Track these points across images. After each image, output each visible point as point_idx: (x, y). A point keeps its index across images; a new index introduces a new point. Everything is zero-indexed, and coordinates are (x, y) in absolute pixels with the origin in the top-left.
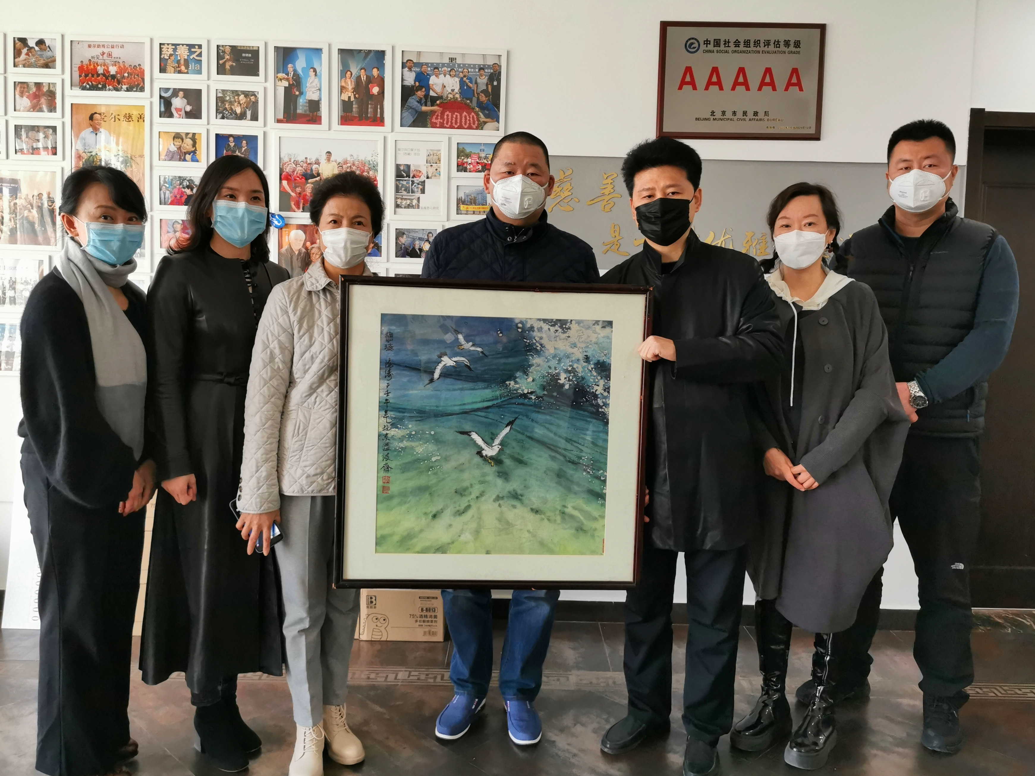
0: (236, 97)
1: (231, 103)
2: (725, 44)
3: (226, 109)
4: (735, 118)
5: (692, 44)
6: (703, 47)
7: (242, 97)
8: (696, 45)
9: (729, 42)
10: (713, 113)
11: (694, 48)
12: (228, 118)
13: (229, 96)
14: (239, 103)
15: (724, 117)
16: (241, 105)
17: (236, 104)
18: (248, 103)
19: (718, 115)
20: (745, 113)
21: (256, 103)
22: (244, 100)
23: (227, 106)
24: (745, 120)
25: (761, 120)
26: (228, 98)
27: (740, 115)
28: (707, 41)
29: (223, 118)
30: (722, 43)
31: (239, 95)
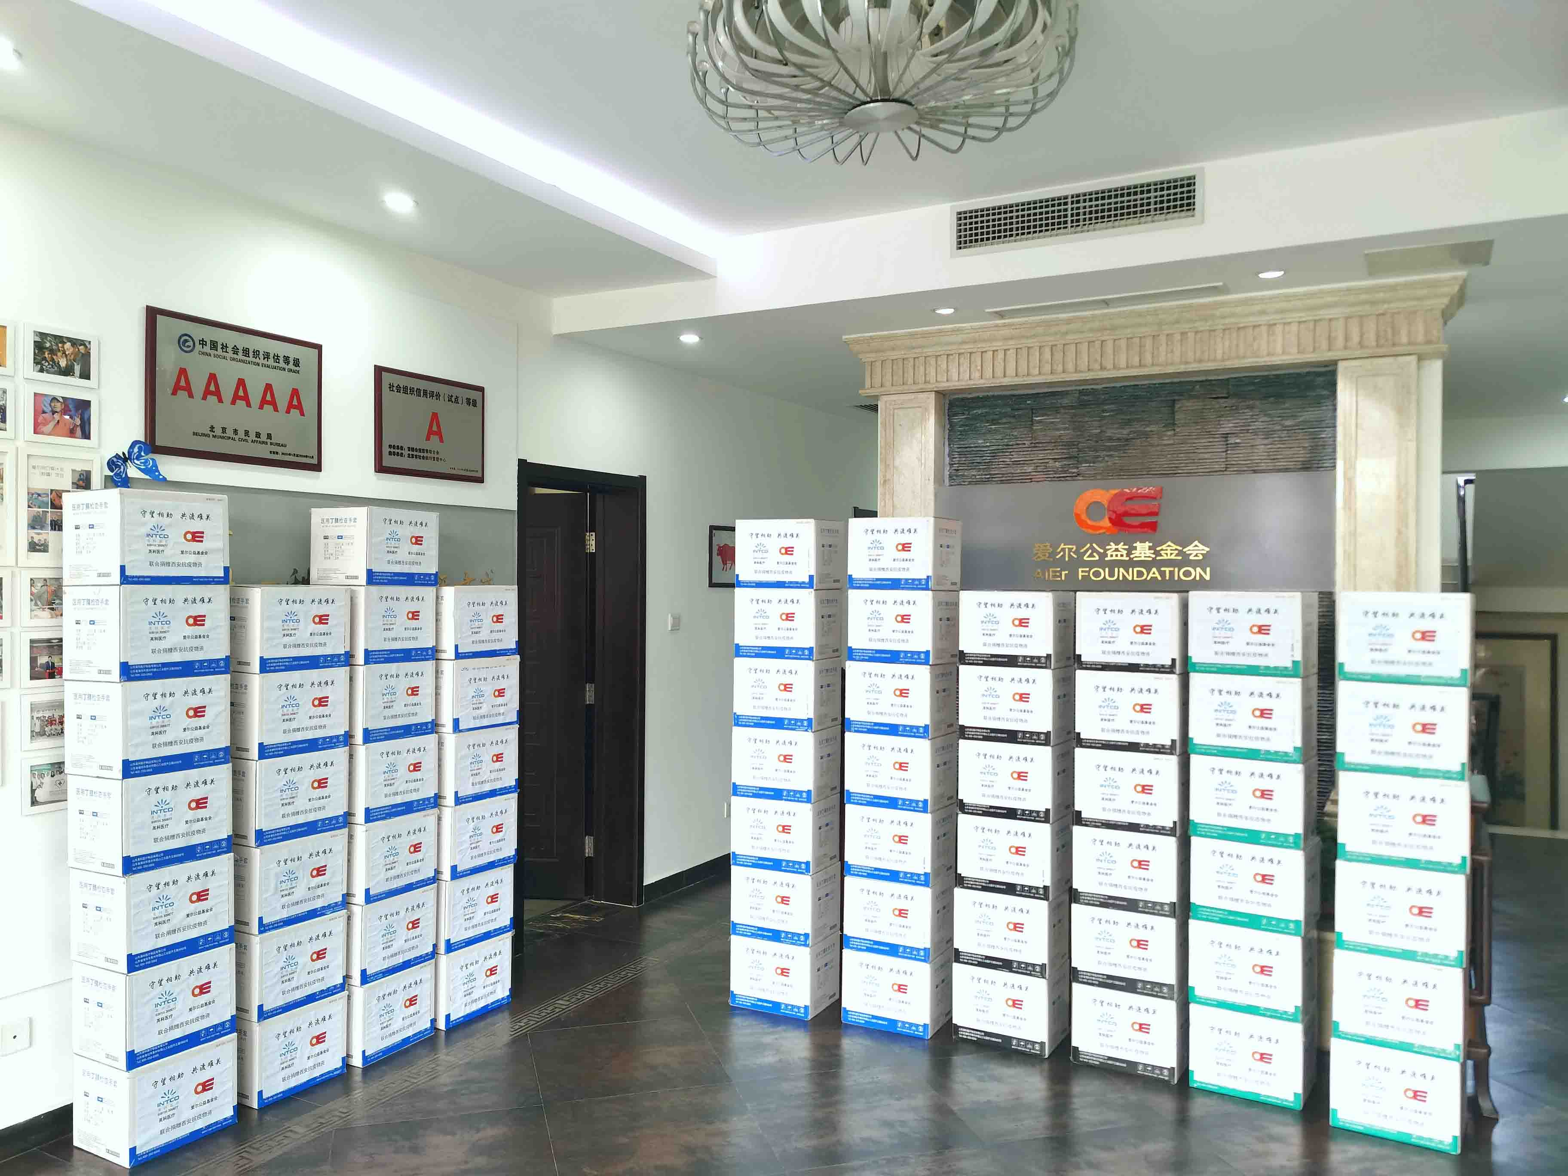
0: (60, 345)
1: (52, 352)
2: (222, 348)
3: (45, 359)
4: (237, 437)
5: (186, 341)
6: (198, 347)
7: (68, 345)
8: (191, 343)
9: (226, 347)
10: (212, 428)
11: (188, 347)
12: (48, 372)
13: (50, 342)
14: (64, 352)
15: (225, 435)
16: (66, 356)
17: (59, 354)
18: (76, 354)
19: (218, 432)
20: (247, 433)
21: (87, 355)
22: (71, 350)
23: (46, 355)
24: (246, 441)
25: (263, 442)
26: (48, 345)
27: (241, 434)
28: (203, 340)
29: (42, 370)
30: (220, 347)
31: (64, 343)
